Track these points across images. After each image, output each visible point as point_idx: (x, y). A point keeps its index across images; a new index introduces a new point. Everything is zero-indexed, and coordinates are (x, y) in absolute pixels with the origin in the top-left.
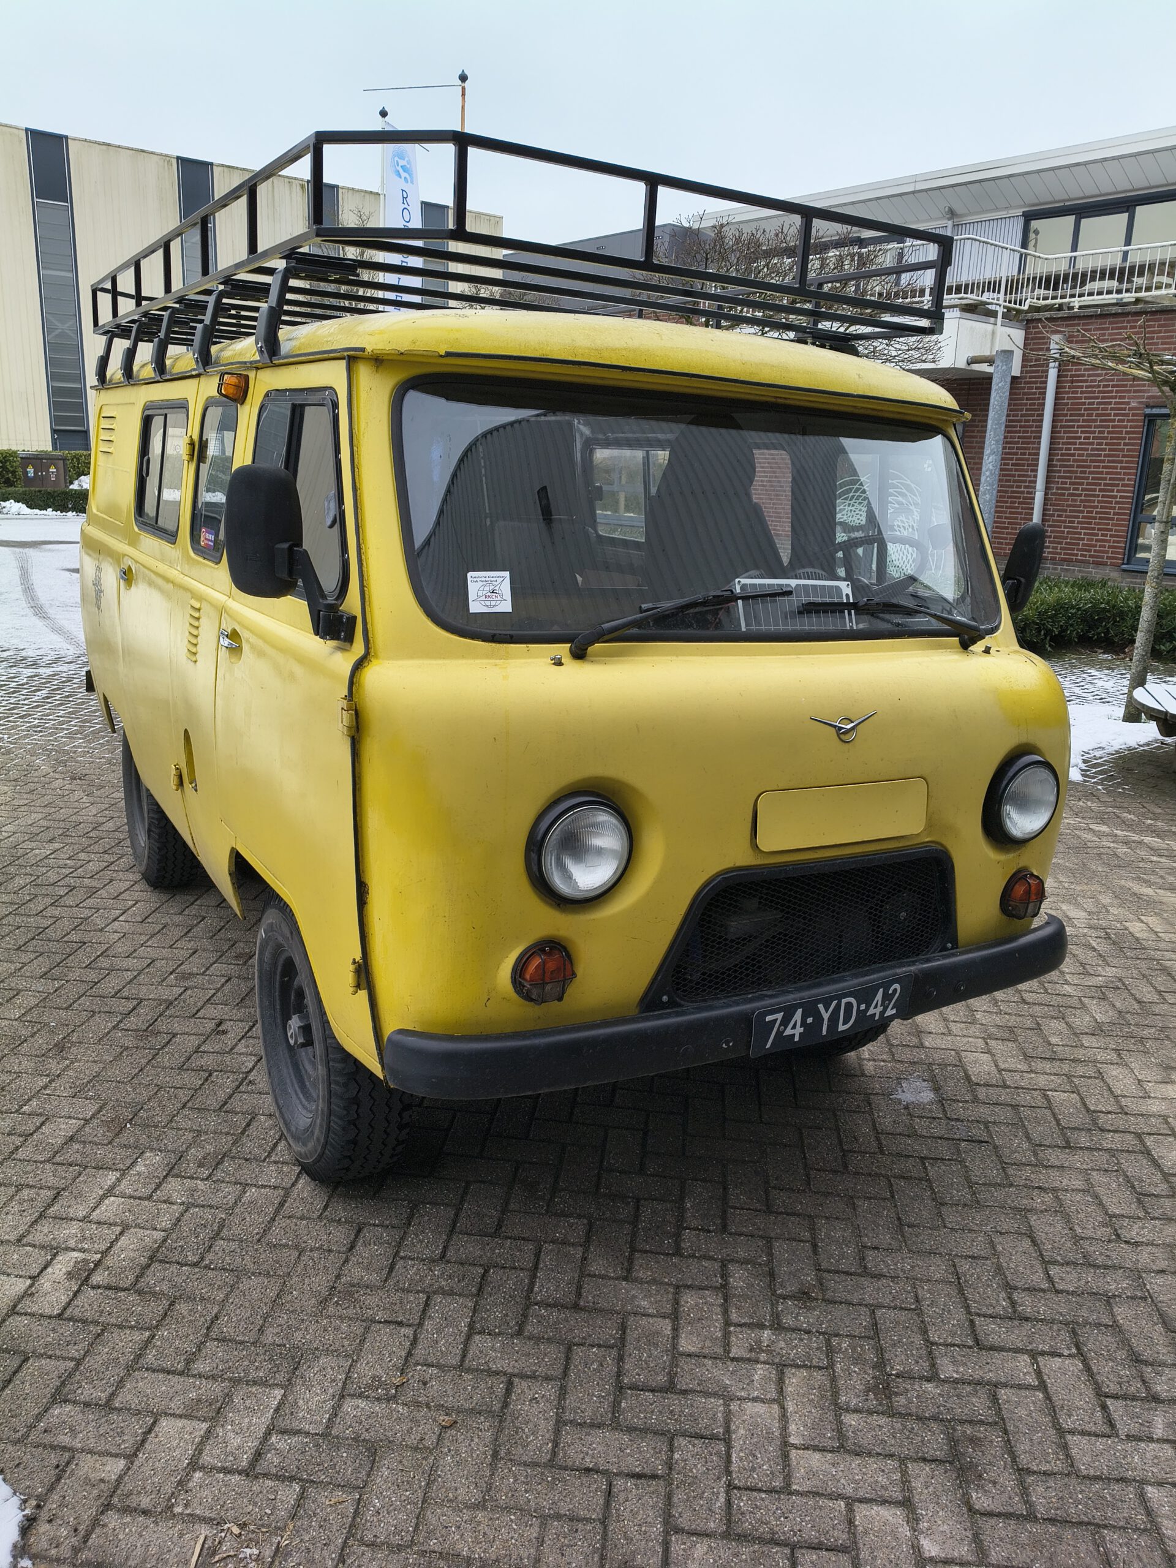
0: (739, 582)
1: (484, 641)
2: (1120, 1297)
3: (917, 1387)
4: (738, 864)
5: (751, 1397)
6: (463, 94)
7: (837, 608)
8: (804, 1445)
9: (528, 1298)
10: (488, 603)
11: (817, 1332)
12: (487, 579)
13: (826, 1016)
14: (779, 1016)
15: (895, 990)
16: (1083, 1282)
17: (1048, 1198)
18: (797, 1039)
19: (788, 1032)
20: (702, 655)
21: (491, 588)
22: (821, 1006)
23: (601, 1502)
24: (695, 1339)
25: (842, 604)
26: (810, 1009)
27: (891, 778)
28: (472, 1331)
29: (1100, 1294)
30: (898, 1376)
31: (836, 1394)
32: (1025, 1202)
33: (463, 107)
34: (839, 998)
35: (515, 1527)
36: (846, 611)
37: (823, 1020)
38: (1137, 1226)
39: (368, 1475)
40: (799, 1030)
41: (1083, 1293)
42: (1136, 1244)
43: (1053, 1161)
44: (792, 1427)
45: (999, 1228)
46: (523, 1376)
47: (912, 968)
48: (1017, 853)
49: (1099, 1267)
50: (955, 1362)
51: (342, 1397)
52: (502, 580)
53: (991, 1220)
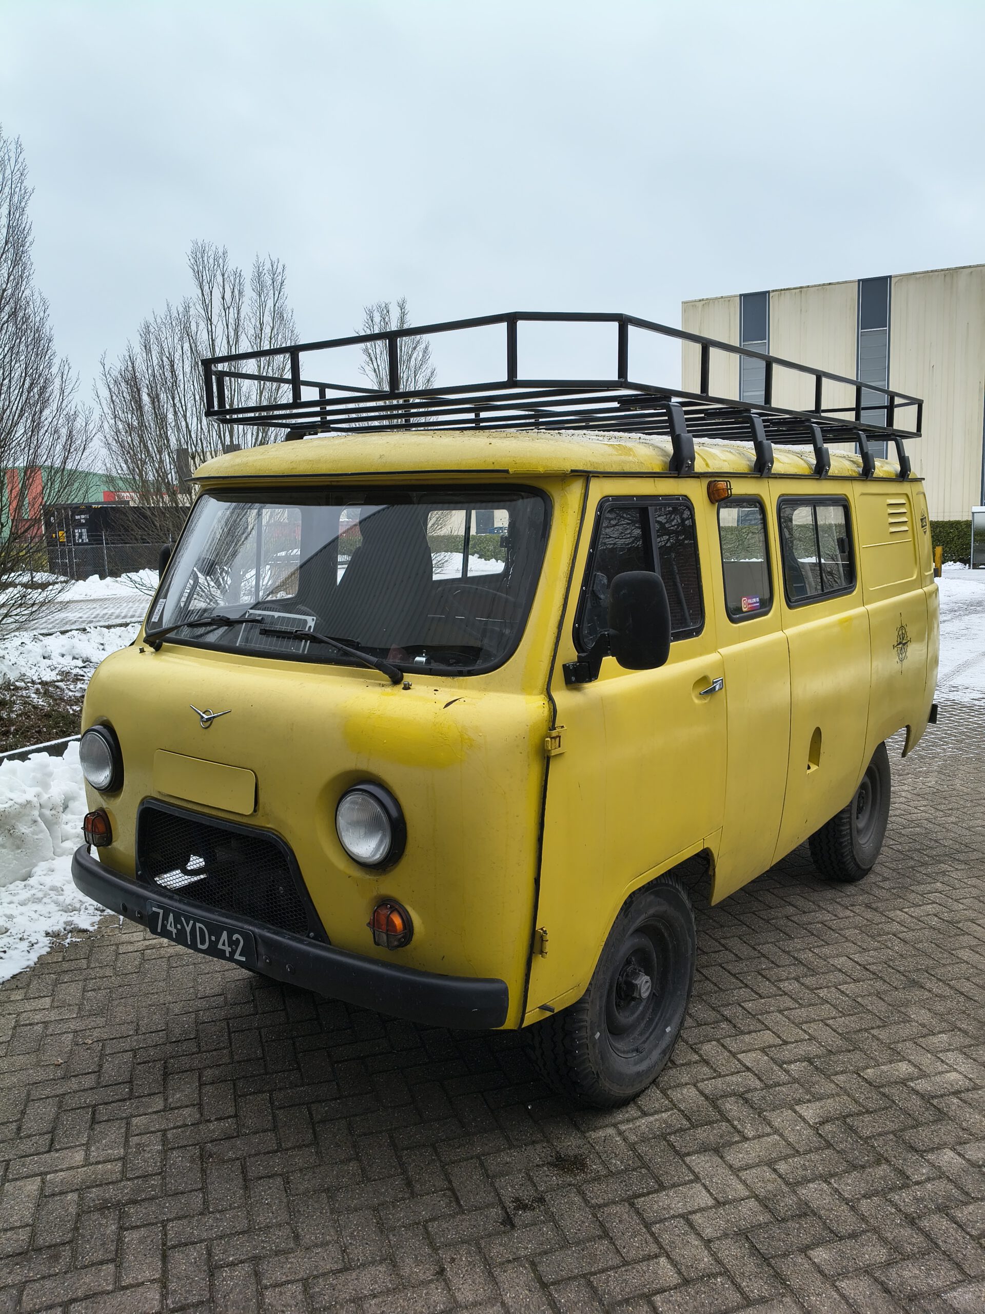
13: (188, 929)
15: (239, 940)
36: (304, 640)
48: (375, 878)
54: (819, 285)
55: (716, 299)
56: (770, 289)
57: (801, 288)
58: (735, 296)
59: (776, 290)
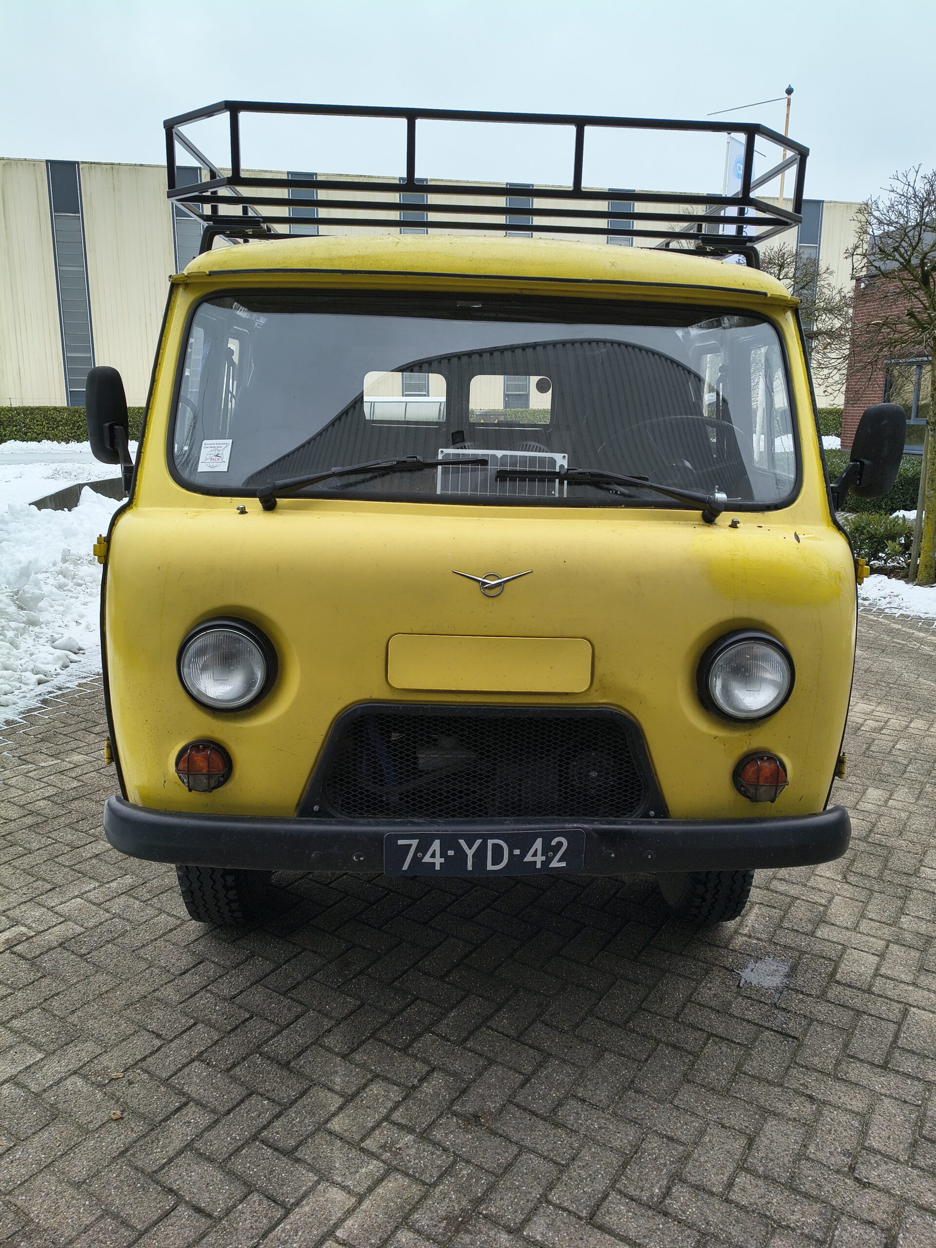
0: (442, 452)
1: (203, 493)
2: (793, 1230)
3: (492, 1233)
4: (374, 697)
5: (343, 1184)
6: (789, 104)
7: (549, 476)
8: (344, 1240)
9: (259, 1047)
10: (211, 464)
11: (453, 1152)
12: (216, 445)
13: (470, 853)
14: (415, 843)
15: (560, 844)
16: (763, 1201)
17: (809, 1109)
18: (438, 867)
19: (427, 859)
20: (379, 512)
21: (217, 452)
22: (462, 842)
23: (155, 1218)
24: (347, 1121)
25: (555, 473)
26: (449, 842)
27: (545, 635)
28: (199, 1057)
29: (773, 1220)
30: (486, 1217)
31: (414, 1209)
32: (780, 1105)
33: (788, 115)
34: (485, 838)
35: (82, 1211)
36: (557, 481)
37: (467, 855)
38: (885, 1167)
39: (34, 1134)
40: (438, 861)
41: (753, 1211)
42: (867, 1185)
43: (852, 1076)
44: (349, 1222)
45: (725, 1121)
46: (198, 1103)
47: (586, 826)
48: (747, 733)
49: (799, 1193)
50: (551, 1226)
51: (75, 1073)
52: (224, 446)
53: (725, 1110)
54: (131, 165)
55: (19, 160)
56: (80, 160)
57: (112, 164)
58: (41, 161)
59: (86, 163)
